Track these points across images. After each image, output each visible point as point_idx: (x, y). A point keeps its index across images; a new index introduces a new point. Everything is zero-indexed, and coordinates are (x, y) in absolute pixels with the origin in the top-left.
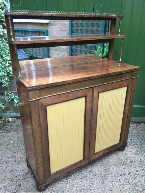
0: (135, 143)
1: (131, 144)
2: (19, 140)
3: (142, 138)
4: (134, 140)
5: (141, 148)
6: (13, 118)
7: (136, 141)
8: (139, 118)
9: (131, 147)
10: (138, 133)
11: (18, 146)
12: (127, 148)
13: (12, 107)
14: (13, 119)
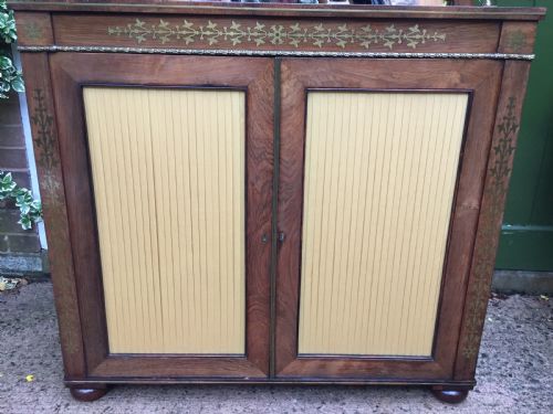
0: (503, 368)
1: (489, 373)
2: (13, 364)
3: (526, 350)
4: (496, 356)
5: (532, 388)
6: (14, 277)
7: (505, 360)
8: (503, 273)
9: (493, 384)
10: (505, 332)
11: (5, 388)
12: (477, 391)
13: (11, 234)
14: (15, 282)
